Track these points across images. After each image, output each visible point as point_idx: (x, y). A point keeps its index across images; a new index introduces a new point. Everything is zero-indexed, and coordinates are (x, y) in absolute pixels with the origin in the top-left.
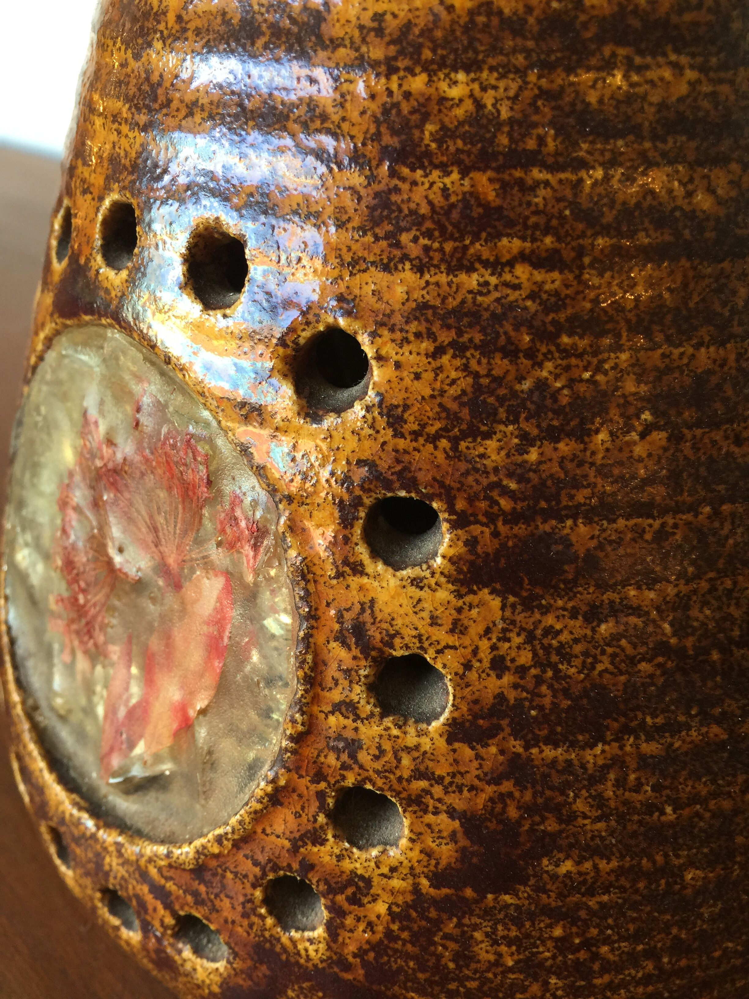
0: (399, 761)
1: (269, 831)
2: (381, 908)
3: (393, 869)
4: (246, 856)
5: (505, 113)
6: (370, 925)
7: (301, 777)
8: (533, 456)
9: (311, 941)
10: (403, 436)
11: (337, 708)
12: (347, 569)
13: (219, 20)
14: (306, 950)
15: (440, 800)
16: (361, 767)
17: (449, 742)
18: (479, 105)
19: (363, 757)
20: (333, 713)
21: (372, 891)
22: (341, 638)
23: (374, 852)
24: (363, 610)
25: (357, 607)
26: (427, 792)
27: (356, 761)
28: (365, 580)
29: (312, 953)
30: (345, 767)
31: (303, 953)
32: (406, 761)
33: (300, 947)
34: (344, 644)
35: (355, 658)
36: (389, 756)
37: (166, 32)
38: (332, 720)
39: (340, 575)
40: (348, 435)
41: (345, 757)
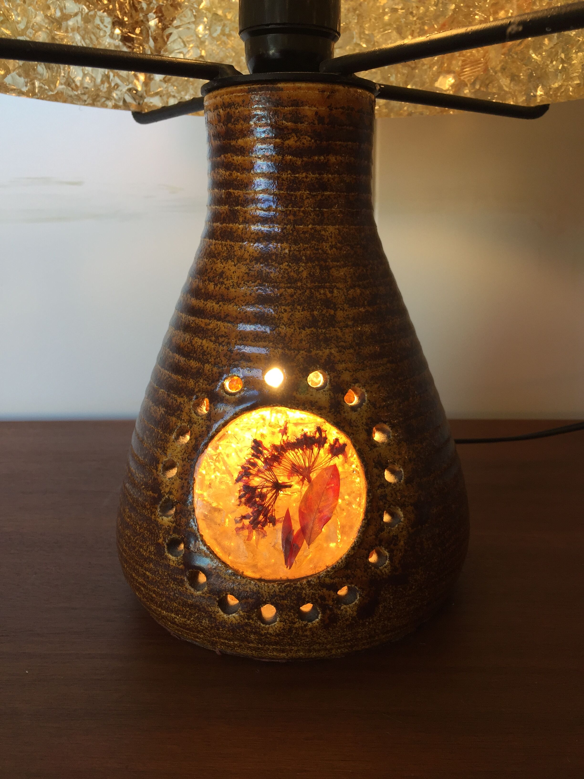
0: (396, 495)
1: (368, 536)
2: (402, 543)
3: (402, 529)
4: (363, 549)
5: (376, 332)
6: (400, 550)
7: (374, 513)
8: (401, 407)
9: (386, 567)
10: (376, 409)
11: (379, 487)
12: (373, 447)
13: (305, 319)
14: (385, 571)
15: (408, 502)
16: (389, 502)
17: (406, 485)
18: (371, 331)
19: (389, 498)
20: (378, 489)
21: (399, 539)
22: (375, 467)
23: (397, 526)
24: (379, 457)
25: (377, 456)
26: (405, 501)
27: (387, 501)
28: (377, 448)
29: (387, 571)
30: (385, 503)
31: (384, 573)
32: (398, 494)
33: (383, 571)
34: (377, 468)
35: (380, 471)
36: (394, 495)
37: (284, 323)
38: (378, 491)
39: (371, 449)
40: (365, 412)
41: (384, 500)
